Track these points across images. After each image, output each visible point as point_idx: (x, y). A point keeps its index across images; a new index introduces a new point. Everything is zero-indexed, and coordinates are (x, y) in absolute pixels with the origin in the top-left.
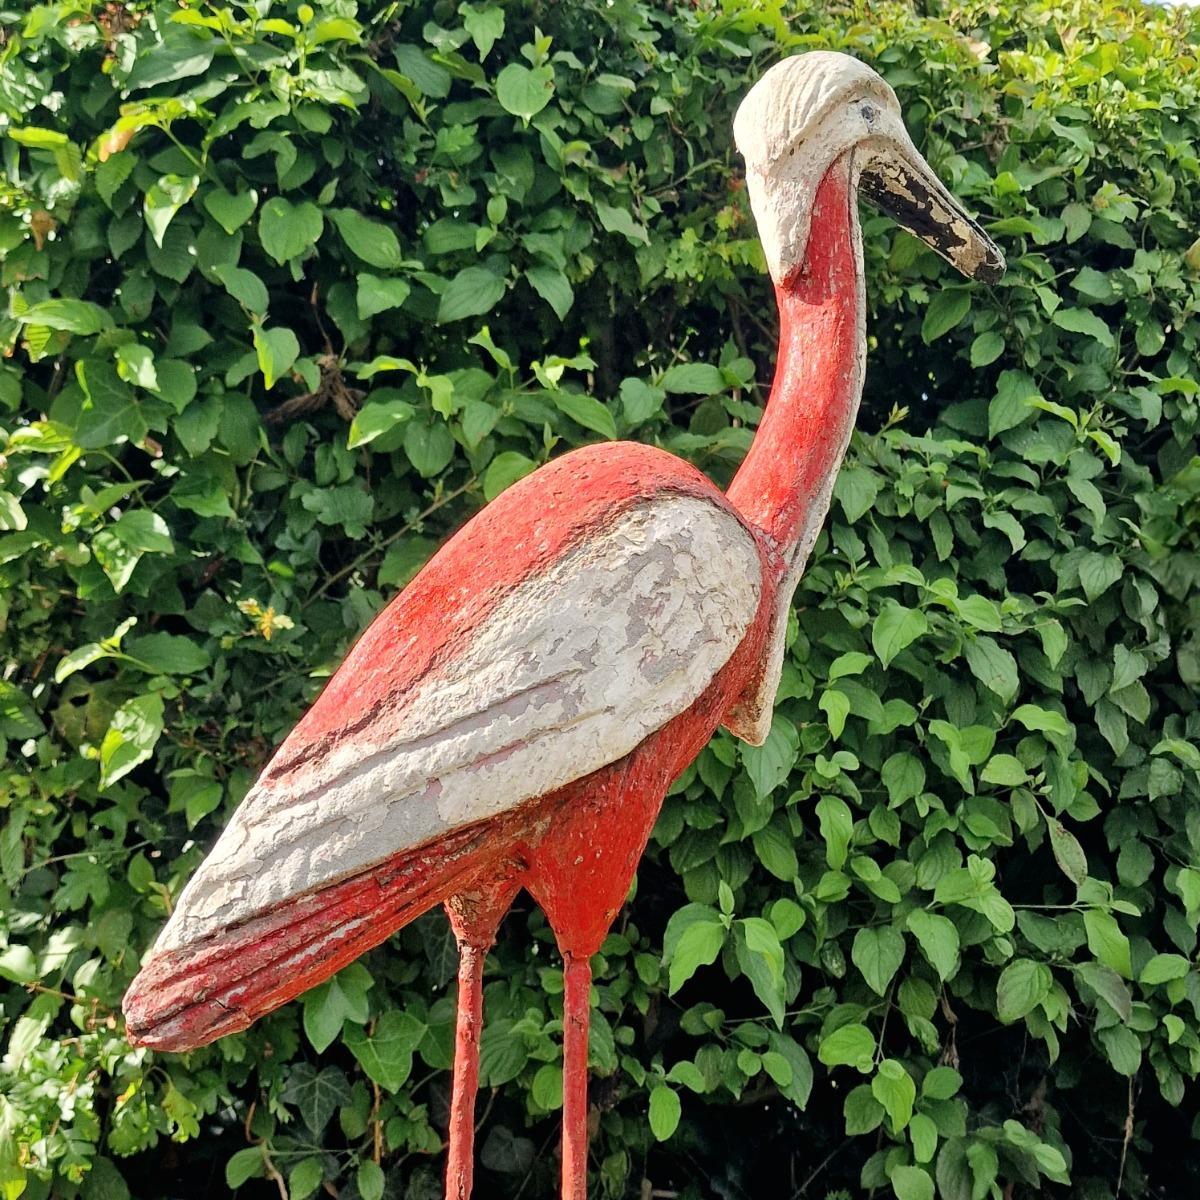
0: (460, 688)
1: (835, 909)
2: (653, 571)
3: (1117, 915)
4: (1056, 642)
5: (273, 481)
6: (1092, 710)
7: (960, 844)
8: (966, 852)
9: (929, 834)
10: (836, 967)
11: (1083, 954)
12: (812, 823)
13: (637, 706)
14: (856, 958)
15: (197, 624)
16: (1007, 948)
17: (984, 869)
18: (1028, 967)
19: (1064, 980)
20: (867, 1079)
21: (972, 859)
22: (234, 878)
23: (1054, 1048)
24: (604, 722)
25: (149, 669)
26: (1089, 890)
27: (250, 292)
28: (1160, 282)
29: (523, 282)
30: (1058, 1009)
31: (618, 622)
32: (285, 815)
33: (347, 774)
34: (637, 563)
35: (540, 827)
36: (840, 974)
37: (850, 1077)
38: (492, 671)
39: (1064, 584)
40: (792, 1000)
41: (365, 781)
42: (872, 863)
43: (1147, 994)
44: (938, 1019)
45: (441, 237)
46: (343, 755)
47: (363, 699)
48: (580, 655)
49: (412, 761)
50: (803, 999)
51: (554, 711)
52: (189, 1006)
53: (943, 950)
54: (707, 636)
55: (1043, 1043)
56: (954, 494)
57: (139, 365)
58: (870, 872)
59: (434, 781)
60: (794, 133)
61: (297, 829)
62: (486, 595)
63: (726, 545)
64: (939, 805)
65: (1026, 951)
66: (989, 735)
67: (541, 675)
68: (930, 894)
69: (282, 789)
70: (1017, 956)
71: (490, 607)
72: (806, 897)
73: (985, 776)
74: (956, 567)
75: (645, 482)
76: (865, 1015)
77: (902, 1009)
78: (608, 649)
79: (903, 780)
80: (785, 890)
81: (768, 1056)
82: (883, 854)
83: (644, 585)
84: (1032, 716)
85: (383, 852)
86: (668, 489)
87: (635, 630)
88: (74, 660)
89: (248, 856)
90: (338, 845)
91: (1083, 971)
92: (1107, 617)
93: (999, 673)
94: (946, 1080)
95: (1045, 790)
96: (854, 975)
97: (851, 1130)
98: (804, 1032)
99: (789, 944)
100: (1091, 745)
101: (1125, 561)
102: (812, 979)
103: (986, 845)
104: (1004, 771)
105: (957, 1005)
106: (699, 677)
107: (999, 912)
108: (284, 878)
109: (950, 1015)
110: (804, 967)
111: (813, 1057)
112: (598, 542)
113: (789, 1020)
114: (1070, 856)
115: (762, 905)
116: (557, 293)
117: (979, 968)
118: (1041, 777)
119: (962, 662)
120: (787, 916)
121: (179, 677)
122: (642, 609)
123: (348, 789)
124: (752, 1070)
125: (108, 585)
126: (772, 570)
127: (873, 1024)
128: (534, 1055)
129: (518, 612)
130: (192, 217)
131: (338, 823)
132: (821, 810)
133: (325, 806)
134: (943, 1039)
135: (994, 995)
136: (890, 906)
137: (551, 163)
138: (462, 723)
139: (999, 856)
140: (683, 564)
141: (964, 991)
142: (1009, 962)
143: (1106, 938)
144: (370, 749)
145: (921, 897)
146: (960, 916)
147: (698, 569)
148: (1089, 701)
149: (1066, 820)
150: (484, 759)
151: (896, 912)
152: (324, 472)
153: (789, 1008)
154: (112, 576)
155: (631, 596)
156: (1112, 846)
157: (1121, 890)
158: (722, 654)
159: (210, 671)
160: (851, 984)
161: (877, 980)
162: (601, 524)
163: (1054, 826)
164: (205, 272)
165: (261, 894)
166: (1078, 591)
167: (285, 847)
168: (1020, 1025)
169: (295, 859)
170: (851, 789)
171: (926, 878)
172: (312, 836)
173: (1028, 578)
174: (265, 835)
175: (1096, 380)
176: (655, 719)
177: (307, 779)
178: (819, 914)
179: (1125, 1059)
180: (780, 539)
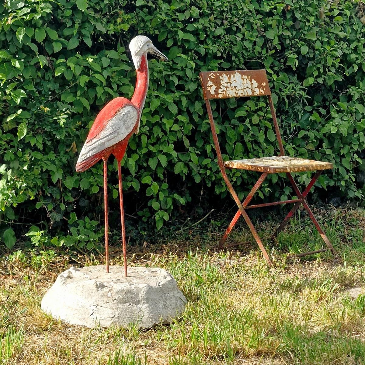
0: (106, 132)
1: (145, 154)
2: (126, 116)
3: (196, 153)
4: (184, 102)
5: (38, 81)
6: (192, 113)
7: (168, 141)
8: (169, 143)
9: (162, 141)
10: (145, 165)
11: (190, 161)
12: (140, 140)
13: (125, 133)
14: (149, 164)
15: (28, 108)
16: (177, 160)
17: (172, 146)
18: (180, 163)
19: (187, 165)
20: (150, 186)
21: (170, 144)
22: (85, 154)
23: (184, 178)
24: (122, 135)
25: (22, 118)
26: (191, 149)
27: (35, 48)
28: (205, 25)
29: (82, 40)
30: (186, 171)
31: (122, 123)
32: (89, 147)
33: (95, 143)
34: (124, 115)
35: (115, 147)
36: (146, 166)
37: (147, 186)
38: (109, 130)
39: (186, 89)
40: (136, 171)
41: (97, 143)
42: (151, 146)
43: (203, 167)
44: (164, 174)
45: (67, 32)
46: (94, 140)
47: (95, 134)
48: (119, 127)
49: (102, 141)
50: (138, 172)
51: (116, 134)
52: (83, 167)
53: (164, 161)
54: (132, 123)
55: (182, 177)
56: (165, 73)
57: (16, 62)
58: (151, 148)
59: (104, 143)
60: (138, 50)
61: (91, 149)
62: (107, 121)
63: (133, 111)
64: (163, 134)
65: (180, 160)
66: (172, 121)
67: (115, 130)
68: (162, 151)
69: (88, 144)
70: (178, 161)
71: (108, 122)
72: (139, 153)
73: (172, 129)
74: (166, 86)
75: (124, 104)
76: (150, 174)
77: (157, 172)
78: (122, 126)
79: (157, 131)
80: (135, 152)
81: (132, 182)
82: (153, 145)
83: (125, 118)
84: (180, 118)
85: (100, 151)
86: (126, 105)
87: (124, 124)
88: (11, 117)
89: (86, 152)
90: (95, 150)
91: (190, 163)
92: (195, 95)
93: (174, 109)
94: (165, 186)
95: (183, 130)
96: (148, 167)
97: (147, 195)
98: (138, 178)
99: (136, 162)
100: (192, 121)
101: (197, 84)
102: (140, 167)
103: (173, 142)
104: (176, 128)
105: (167, 171)
106: (132, 128)
107: (174, 154)
108: (90, 154)
109: (166, 172)
110: (139, 165)
111: (140, 182)
112: (119, 113)
113: (135, 176)
114: (187, 143)
115: (131, 155)
116: (89, 43)
117: (171, 164)
118: (183, 128)
119: (167, 108)
120: (136, 157)
121: (27, 119)
122: (125, 121)
123: (95, 144)
124: (130, 186)
125: (16, 103)
126: (138, 112)
127: (151, 176)
128: (92, 184)
129: (111, 123)
130: (26, 36)
131: (95, 148)
132: (142, 137)
133: (93, 146)
134: (164, 177)
135: (174, 169)
136: (155, 153)
137: (85, 15)
138: (106, 136)
139: (175, 143)
140: (129, 115)
141: (169, 169)
142: (177, 162)
143: (194, 158)
144: (97, 140)
145: (160, 152)
146: (167, 155)
147: (131, 115)
148: (191, 112)
149: (186, 136)
150: (109, 140)
151: (156, 154)
152: (47, 78)
153: (136, 173)
154: (16, 102)
155: (123, 120)
156: (196, 139)
157: (198, 148)
158: (134, 125)
159: (32, 117)
160: (148, 168)
161: (153, 168)
162: (119, 111)
163: (184, 137)
164: (26, 44)
165: (88, 156)
166: (189, 91)
167: (90, 151)
168: (179, 174)
169: (91, 152)
170: (147, 133)
171: (161, 148)
172: (92, 150)
173: (180, 88)
174: (88, 149)
175: (192, 46)
176: (127, 134)
177: (91, 143)
178: (142, 156)
179: (198, 180)
180: (139, 108)
